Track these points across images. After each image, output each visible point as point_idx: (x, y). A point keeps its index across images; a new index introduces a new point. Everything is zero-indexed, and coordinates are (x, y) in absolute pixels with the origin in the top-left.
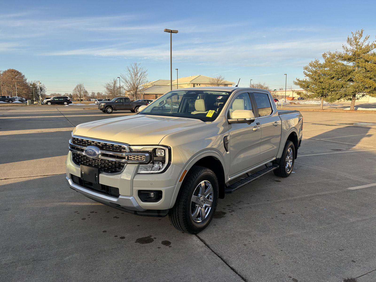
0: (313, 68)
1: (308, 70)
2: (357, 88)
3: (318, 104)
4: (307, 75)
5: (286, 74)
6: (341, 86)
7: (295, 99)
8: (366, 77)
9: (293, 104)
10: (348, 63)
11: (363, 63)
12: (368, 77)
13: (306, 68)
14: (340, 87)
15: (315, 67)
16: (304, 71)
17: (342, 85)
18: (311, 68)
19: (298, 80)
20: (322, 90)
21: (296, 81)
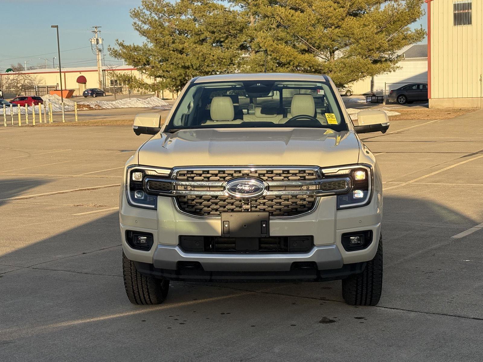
0: (153, 15)
1: (141, 19)
2: (263, 65)
3: (147, 108)
4: (144, 33)
5: (57, 27)
6: (229, 61)
7: (74, 94)
8: (279, 38)
9: (85, 109)
10: (234, 4)
11: (267, 7)
12: (282, 39)
13: (136, 15)
14: (226, 63)
15: (157, 11)
16: (134, 21)
17: (231, 59)
18: (148, 13)
19: (121, 45)
20: (182, 71)
21: (118, 48)
